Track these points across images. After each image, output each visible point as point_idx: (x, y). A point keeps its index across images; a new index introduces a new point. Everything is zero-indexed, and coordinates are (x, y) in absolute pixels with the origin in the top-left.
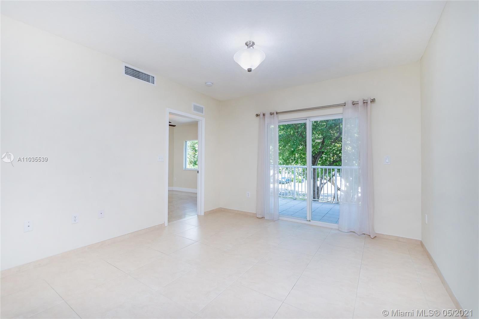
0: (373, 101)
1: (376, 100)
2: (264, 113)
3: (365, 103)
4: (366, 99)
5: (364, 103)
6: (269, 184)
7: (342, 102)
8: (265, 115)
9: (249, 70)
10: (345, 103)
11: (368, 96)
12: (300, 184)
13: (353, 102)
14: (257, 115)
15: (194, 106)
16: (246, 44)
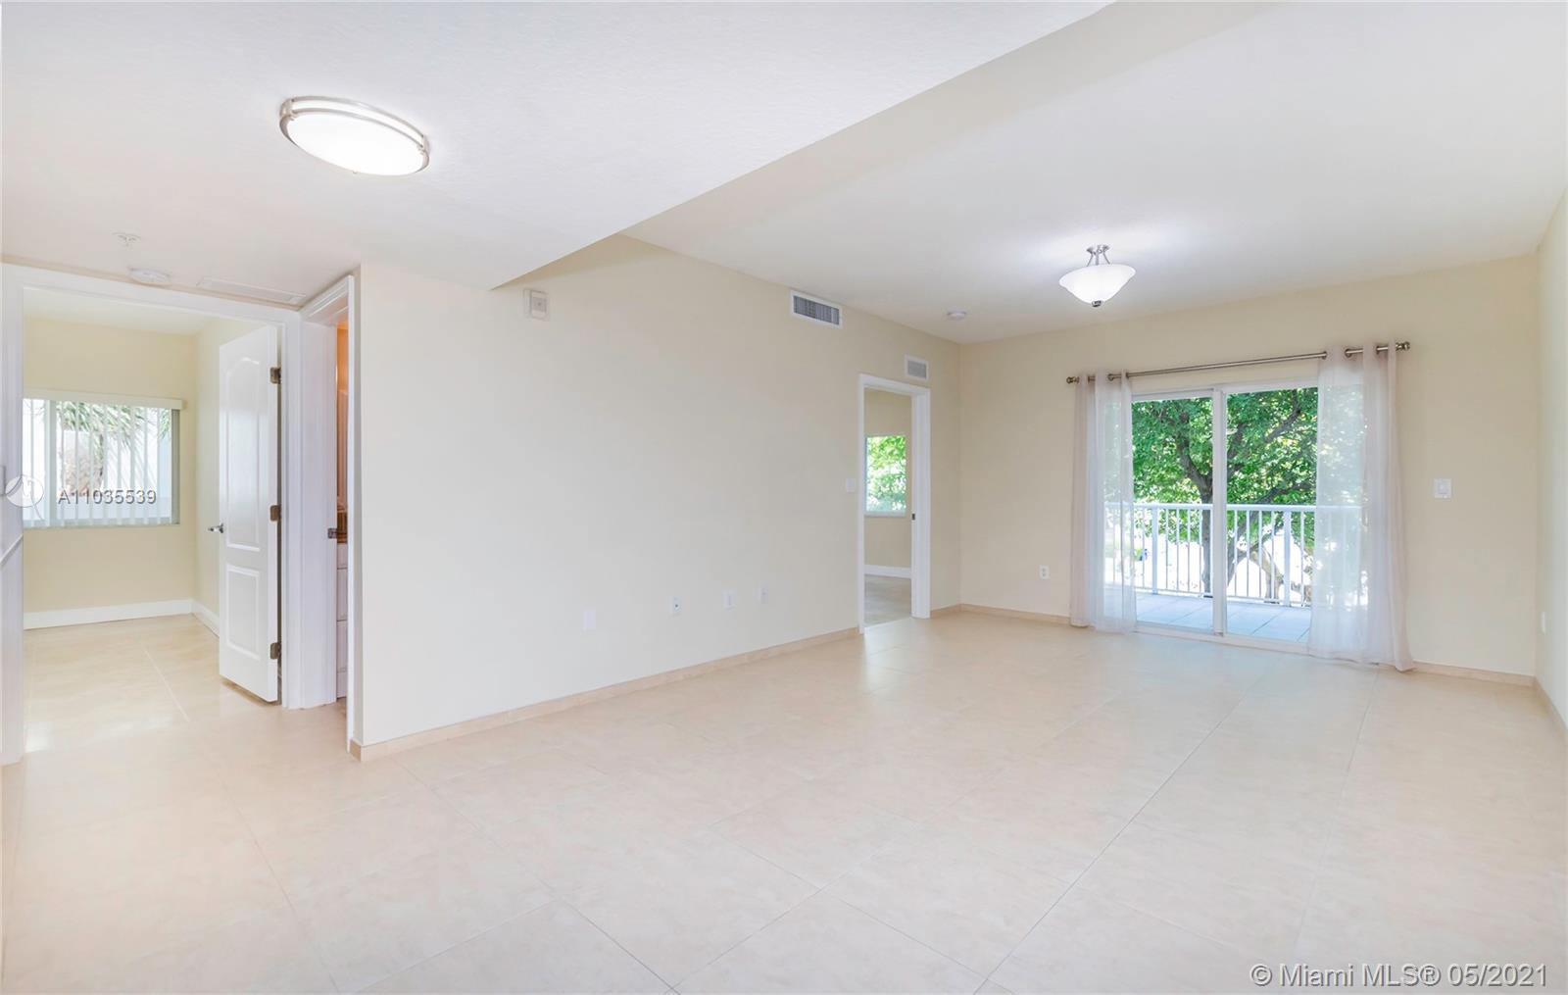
0: (1404, 346)
1: (1411, 346)
2: (1091, 374)
3: (1381, 352)
4: (1383, 340)
5: (1378, 352)
6: (1102, 556)
7: (1317, 348)
8: (1094, 380)
9: (1097, 304)
10: (1325, 352)
11: (1388, 334)
12: (1138, 564)
13: (1347, 350)
14: (1070, 380)
15: (910, 362)
16: (1089, 250)
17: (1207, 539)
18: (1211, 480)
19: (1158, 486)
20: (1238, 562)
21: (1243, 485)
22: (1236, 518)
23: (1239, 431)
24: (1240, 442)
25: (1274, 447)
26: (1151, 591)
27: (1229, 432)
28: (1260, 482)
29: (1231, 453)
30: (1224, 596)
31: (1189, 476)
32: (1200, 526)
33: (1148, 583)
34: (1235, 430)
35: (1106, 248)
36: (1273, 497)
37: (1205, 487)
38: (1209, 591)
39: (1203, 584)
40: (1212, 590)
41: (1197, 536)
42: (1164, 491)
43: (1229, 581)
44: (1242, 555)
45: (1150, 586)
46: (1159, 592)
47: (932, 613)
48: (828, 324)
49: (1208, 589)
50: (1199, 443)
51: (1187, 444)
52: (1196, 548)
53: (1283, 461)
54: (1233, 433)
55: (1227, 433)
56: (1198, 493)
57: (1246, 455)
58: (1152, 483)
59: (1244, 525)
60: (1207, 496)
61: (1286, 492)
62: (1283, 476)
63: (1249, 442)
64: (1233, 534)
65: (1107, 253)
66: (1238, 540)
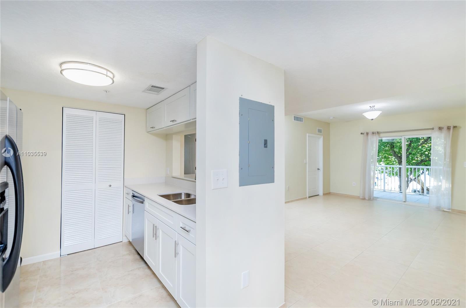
0: (455, 127)
1: (457, 127)
2: (368, 132)
4: (449, 126)
7: (431, 127)
8: (368, 134)
9: (372, 119)
10: (433, 128)
13: (439, 128)
14: (362, 134)
15: (318, 129)
16: (370, 107)
17: (400, 175)
18: (401, 158)
19: (384, 159)
20: (410, 182)
21: (412, 159)
22: (409, 170)
23: (410, 143)
24: (410, 146)
25: (422, 147)
26: (383, 190)
27: (407, 143)
28: (417, 158)
29: (407, 150)
30: (405, 192)
31: (394, 156)
32: (398, 171)
33: (383, 188)
34: (409, 143)
35: (374, 106)
36: (422, 163)
37: (399, 160)
38: (401, 191)
39: (399, 189)
40: (402, 191)
41: (397, 174)
42: (386, 160)
43: (407, 189)
44: (411, 180)
45: (383, 189)
46: (386, 191)
47: (323, 194)
48: (301, 122)
49: (401, 190)
50: (397, 146)
51: (394, 147)
52: (397, 178)
53: (425, 151)
54: (408, 143)
55: (406, 144)
56: (397, 161)
57: (412, 151)
58: (382, 158)
59: (412, 171)
60: (400, 163)
61: (426, 161)
62: (425, 156)
63: (413, 146)
64: (409, 174)
65: (375, 107)
66: (410, 176)
